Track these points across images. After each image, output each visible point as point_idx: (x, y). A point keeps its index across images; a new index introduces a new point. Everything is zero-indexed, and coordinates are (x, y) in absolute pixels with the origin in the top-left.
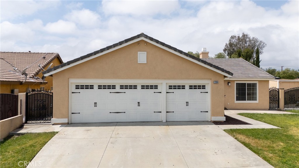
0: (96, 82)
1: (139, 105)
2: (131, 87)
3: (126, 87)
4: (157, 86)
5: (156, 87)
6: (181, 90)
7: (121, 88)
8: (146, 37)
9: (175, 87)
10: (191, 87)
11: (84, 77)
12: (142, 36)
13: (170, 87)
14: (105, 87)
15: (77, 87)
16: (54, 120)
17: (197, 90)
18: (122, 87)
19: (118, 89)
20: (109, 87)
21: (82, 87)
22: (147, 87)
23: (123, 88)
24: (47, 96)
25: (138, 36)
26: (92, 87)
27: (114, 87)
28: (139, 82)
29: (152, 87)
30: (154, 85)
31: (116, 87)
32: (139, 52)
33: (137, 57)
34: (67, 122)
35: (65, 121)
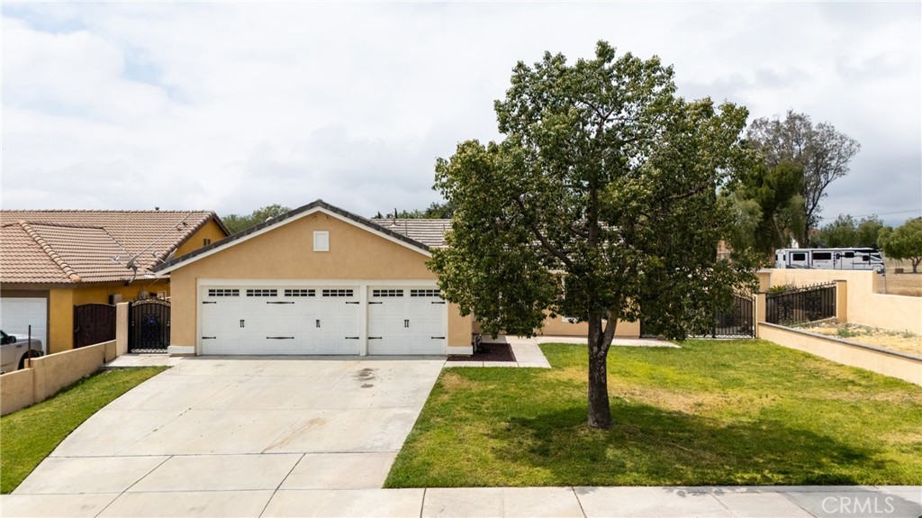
0: (243, 284)
1: (318, 326)
2: (304, 293)
3: (296, 293)
4: (352, 291)
5: (350, 293)
6: (396, 299)
7: (286, 295)
8: (326, 206)
9: (384, 293)
10: (414, 293)
11: (221, 276)
12: (318, 205)
13: (376, 293)
14: (258, 293)
15: (212, 292)
16: (172, 348)
17: (426, 298)
18: (288, 293)
19: (281, 297)
20: (266, 293)
21: (220, 293)
22: (334, 293)
23: (290, 295)
24: (162, 308)
25: (312, 205)
26: (236, 293)
27: (274, 293)
28: (319, 285)
29: (342, 293)
30: (346, 289)
31: (278, 293)
32: (315, 233)
33: (312, 241)
34: (193, 352)
35: (191, 350)
